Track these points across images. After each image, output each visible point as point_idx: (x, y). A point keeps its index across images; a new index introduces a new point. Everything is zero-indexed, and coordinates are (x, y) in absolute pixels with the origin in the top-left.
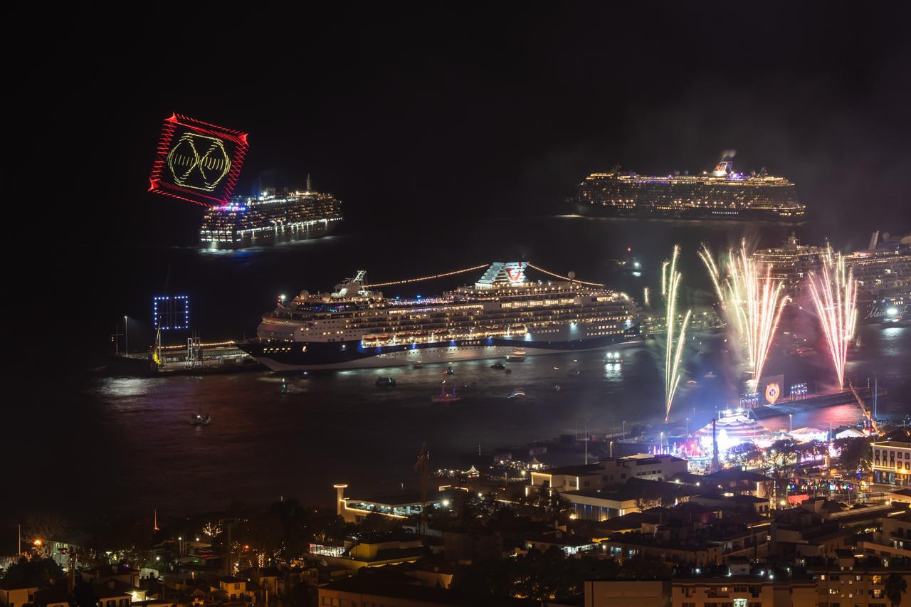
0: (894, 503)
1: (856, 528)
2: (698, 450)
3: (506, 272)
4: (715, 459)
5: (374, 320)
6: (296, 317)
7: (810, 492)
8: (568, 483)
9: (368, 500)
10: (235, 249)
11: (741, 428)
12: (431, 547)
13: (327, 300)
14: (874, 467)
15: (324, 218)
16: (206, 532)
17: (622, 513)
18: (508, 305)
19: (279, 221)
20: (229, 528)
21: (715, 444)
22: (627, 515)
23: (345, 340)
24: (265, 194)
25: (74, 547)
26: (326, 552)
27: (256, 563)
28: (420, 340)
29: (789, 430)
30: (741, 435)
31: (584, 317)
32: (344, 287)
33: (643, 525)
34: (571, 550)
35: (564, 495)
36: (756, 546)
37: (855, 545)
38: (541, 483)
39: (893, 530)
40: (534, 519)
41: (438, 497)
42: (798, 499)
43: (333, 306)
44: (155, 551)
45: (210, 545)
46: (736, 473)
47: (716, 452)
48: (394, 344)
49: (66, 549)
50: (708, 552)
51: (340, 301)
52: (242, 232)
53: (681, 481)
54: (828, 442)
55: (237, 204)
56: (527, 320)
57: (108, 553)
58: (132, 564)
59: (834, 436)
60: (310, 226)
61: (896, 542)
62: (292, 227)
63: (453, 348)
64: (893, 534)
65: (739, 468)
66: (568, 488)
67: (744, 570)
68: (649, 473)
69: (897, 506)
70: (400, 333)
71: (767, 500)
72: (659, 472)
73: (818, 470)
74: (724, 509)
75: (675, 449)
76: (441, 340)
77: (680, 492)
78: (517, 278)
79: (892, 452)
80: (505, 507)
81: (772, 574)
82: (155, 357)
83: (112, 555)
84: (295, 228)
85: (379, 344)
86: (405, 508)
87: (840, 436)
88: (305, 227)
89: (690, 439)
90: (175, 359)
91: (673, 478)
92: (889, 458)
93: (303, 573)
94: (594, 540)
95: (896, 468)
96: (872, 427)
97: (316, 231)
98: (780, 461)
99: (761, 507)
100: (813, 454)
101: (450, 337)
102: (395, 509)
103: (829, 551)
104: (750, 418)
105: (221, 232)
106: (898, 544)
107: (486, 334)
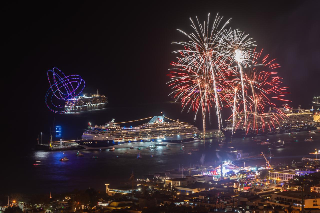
0: (276, 189)
1: (264, 197)
2: (216, 173)
3: (158, 119)
4: (222, 176)
5: (117, 134)
6: (94, 133)
7: (250, 186)
8: (177, 183)
9: (116, 189)
10: (75, 112)
11: (229, 166)
12: (135, 203)
13: (103, 128)
14: (270, 178)
15: (102, 103)
16: (66, 198)
17: (193, 192)
18: (158, 129)
19: (89, 103)
20: (73, 197)
21: (222, 171)
22: (195, 193)
23: (109, 140)
24: (84, 95)
25: (25, 203)
26: (103, 205)
27: (81, 208)
28: (131, 140)
29: (244, 167)
30: (229, 169)
31: (181, 133)
32: (108, 124)
33: (200, 196)
34: (178, 204)
35: (176, 187)
36: (234, 203)
37: (264, 202)
38: (169, 183)
39: (275, 198)
40: (166, 194)
41: (137, 187)
42: (247, 188)
43: (105, 129)
44: (50, 204)
45: (67, 203)
46: (228, 180)
47: (222, 174)
48: (124, 141)
49: (23, 204)
50: (219, 204)
51: (107, 128)
52: (78, 107)
53: (211, 183)
54: (256, 171)
55: (76, 98)
56: (164, 134)
57: (36, 205)
58: (43, 208)
59: (258, 169)
60: (98, 105)
61: (276, 201)
62: (93, 105)
63: (142, 142)
64: (275, 199)
65: (229, 179)
66: (177, 185)
67: (230, 210)
68: (202, 180)
69: (277, 190)
70: (125, 138)
71: (237, 188)
72: (205, 180)
73: (253, 179)
74: (224, 191)
75: (209, 173)
76: (138, 140)
77: (211, 186)
78: (161, 121)
79: (275, 174)
80: (157, 191)
81: (239, 211)
82: (50, 145)
83: (37, 205)
84: (94, 106)
85: (119, 141)
86: (127, 191)
87: (260, 169)
88: (97, 105)
89: (214, 170)
90: (56, 146)
91: (209, 182)
92: (274, 176)
93: (96, 211)
94: (185, 201)
95: (276, 179)
96: (269, 166)
97: (100, 107)
98: (241, 176)
99: (235, 191)
100: (251, 174)
101: (141, 139)
102: (124, 191)
103: (256, 203)
104: (232, 163)
105: (71, 107)
106: (277, 202)
107: (152, 138)
